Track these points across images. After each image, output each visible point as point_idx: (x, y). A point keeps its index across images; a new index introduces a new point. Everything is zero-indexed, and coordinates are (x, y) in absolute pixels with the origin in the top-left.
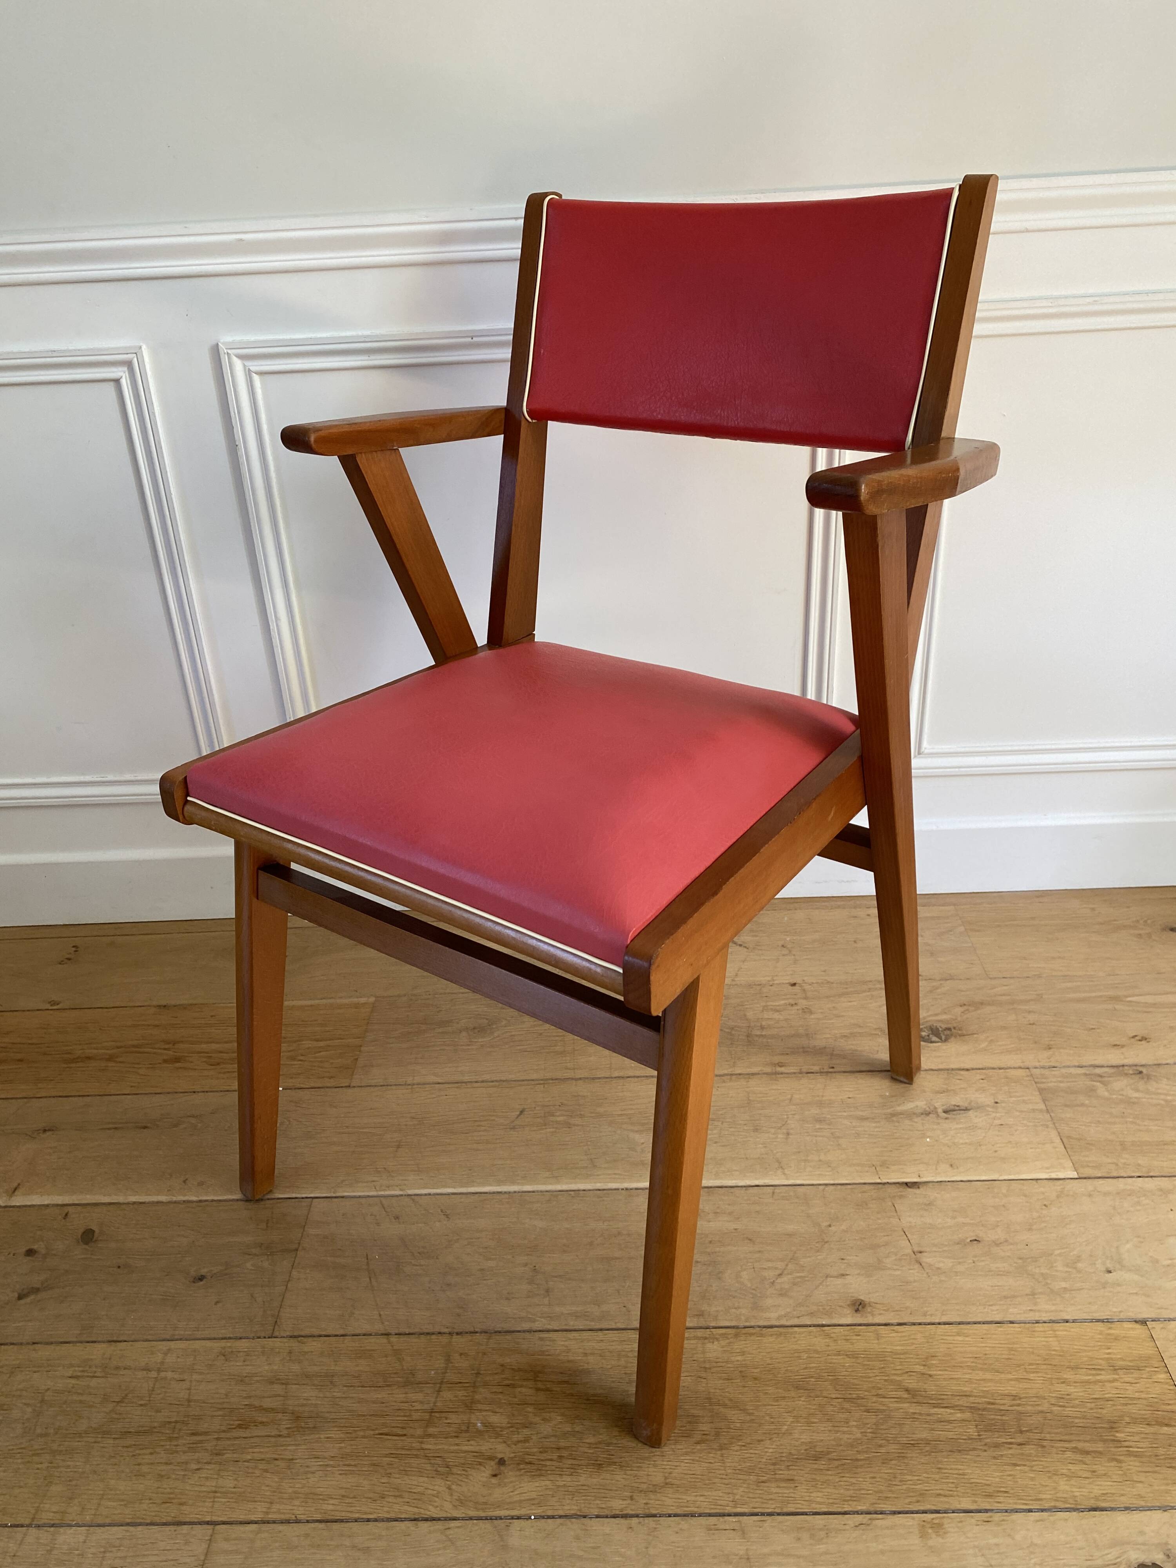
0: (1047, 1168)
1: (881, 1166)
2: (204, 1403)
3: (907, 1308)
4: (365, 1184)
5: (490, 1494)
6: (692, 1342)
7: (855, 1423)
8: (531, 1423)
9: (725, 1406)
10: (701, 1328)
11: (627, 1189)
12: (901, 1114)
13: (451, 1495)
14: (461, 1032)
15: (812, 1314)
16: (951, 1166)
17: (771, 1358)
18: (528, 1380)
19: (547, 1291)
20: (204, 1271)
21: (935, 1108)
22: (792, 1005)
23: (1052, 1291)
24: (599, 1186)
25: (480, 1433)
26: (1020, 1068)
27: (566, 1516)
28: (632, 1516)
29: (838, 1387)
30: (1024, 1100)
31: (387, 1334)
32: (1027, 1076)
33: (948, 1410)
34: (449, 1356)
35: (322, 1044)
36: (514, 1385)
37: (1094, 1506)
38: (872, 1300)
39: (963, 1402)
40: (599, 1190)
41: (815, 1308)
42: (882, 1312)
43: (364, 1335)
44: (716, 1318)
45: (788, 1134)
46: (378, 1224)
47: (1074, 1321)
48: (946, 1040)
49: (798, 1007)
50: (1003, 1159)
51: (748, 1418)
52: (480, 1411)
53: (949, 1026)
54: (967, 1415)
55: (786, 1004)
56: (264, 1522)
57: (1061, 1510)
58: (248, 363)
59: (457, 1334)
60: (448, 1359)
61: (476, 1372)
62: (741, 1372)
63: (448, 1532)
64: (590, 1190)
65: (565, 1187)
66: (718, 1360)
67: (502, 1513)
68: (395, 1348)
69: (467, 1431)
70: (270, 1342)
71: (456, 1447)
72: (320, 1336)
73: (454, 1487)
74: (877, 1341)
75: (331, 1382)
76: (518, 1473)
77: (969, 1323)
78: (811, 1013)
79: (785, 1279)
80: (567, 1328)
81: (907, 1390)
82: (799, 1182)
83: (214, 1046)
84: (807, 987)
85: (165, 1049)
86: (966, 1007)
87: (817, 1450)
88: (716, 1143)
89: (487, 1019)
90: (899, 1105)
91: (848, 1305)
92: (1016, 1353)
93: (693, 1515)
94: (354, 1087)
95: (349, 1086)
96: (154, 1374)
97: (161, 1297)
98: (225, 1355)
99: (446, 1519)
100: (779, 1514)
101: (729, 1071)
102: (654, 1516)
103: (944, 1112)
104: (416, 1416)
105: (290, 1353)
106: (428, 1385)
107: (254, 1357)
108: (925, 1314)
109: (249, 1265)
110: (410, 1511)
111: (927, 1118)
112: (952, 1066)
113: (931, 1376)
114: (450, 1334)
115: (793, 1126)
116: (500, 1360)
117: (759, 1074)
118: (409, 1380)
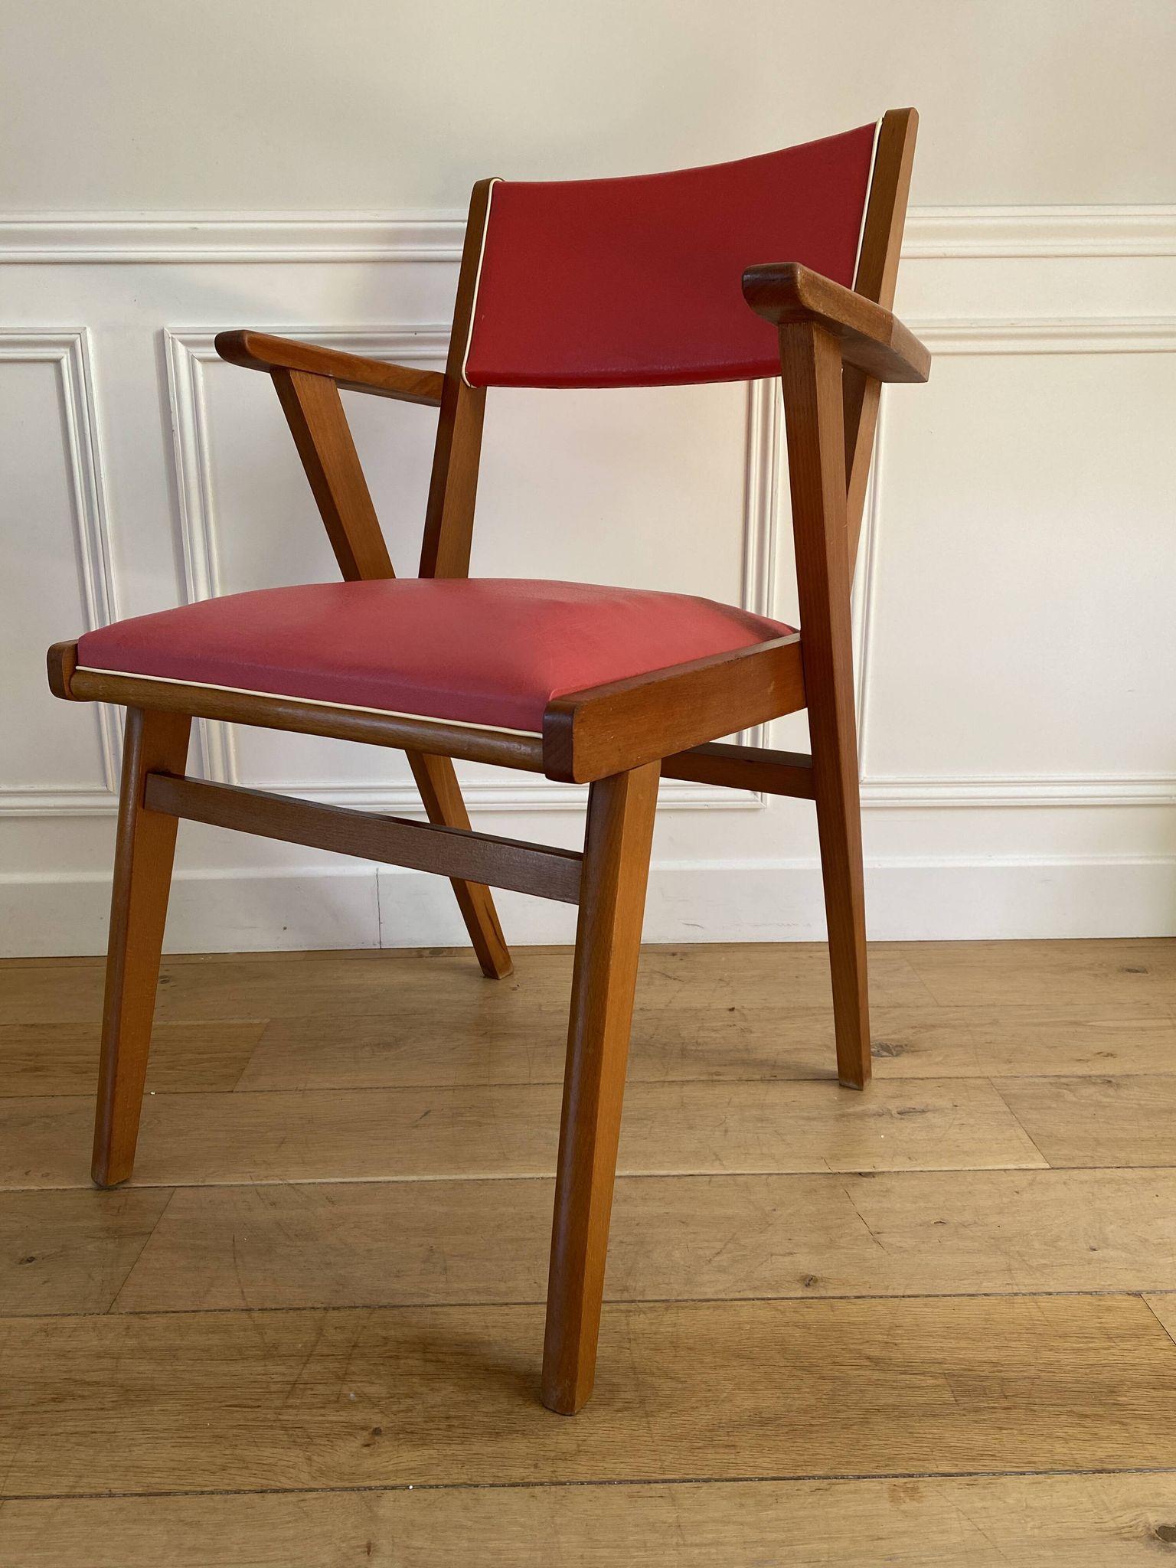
0: (1017, 1160)
1: (831, 1158)
2: (13, 1377)
3: (865, 1283)
4: (240, 1175)
5: (360, 1465)
6: (615, 1315)
7: (808, 1390)
8: (417, 1393)
9: (653, 1375)
10: (625, 1302)
11: (542, 1178)
12: (850, 1115)
13: (311, 1466)
14: (364, 1046)
15: (755, 1288)
16: (910, 1158)
17: (708, 1330)
18: (414, 1351)
19: (445, 1269)
20: (33, 1254)
21: (889, 1110)
22: (730, 1026)
23: (1031, 1267)
24: (510, 1175)
25: (352, 1403)
26: (979, 1077)
27: (453, 1486)
28: (536, 1484)
29: (787, 1356)
30: (985, 1104)
31: (250, 1310)
32: (988, 1084)
33: (919, 1377)
34: (322, 1330)
35: (205, 1056)
36: (398, 1356)
37: (1099, 1468)
38: (824, 1276)
39: (935, 1368)
40: (511, 1179)
41: (758, 1283)
42: (837, 1286)
44: (643, 1293)
45: (726, 1131)
46: (250, 1209)
47: (1058, 1293)
48: (897, 1055)
49: (737, 1028)
50: (966, 1153)
51: (680, 1386)
52: (355, 1382)
53: (899, 1044)
54: (941, 1381)
55: (724, 1025)
56: (68, 1496)
57: (1060, 1472)
58: (192, 350)
59: (334, 1309)
61: (353, 1344)
62: (671, 1342)
63: (302, 1504)
64: (500, 1179)
65: (472, 1177)
66: (644, 1332)
67: (373, 1483)
68: (256, 1323)
69: (336, 1402)
70: (105, 1319)
71: (321, 1418)
72: (167, 1312)
73: (315, 1458)
74: (832, 1313)
75: (174, 1356)
76: (396, 1443)
77: (937, 1296)
78: (751, 1032)
79: (724, 1257)
80: (466, 1302)
81: (869, 1358)
82: (738, 1172)
83: (82, 1058)
84: (745, 1012)
85: (26, 1060)
86: (917, 1029)
87: (763, 1415)
88: (646, 1138)
89: (394, 1037)
90: (849, 1108)
91: (798, 1281)
92: (992, 1323)
93: (610, 1482)
94: (238, 1092)
95: (232, 1092)
98: (45, 1331)
99: (301, 1490)
100: (717, 1480)
101: (662, 1079)
102: (563, 1484)
103: (899, 1114)
104: (274, 1388)
105: (128, 1328)
106: (292, 1358)
107: (83, 1333)
108: (887, 1288)
109: (90, 1247)
110: (257, 1482)
111: (880, 1118)
112: (905, 1076)
113: (896, 1345)
114: (325, 1309)
115: (732, 1124)
116: (384, 1333)
117: (693, 1081)
118: (270, 1353)
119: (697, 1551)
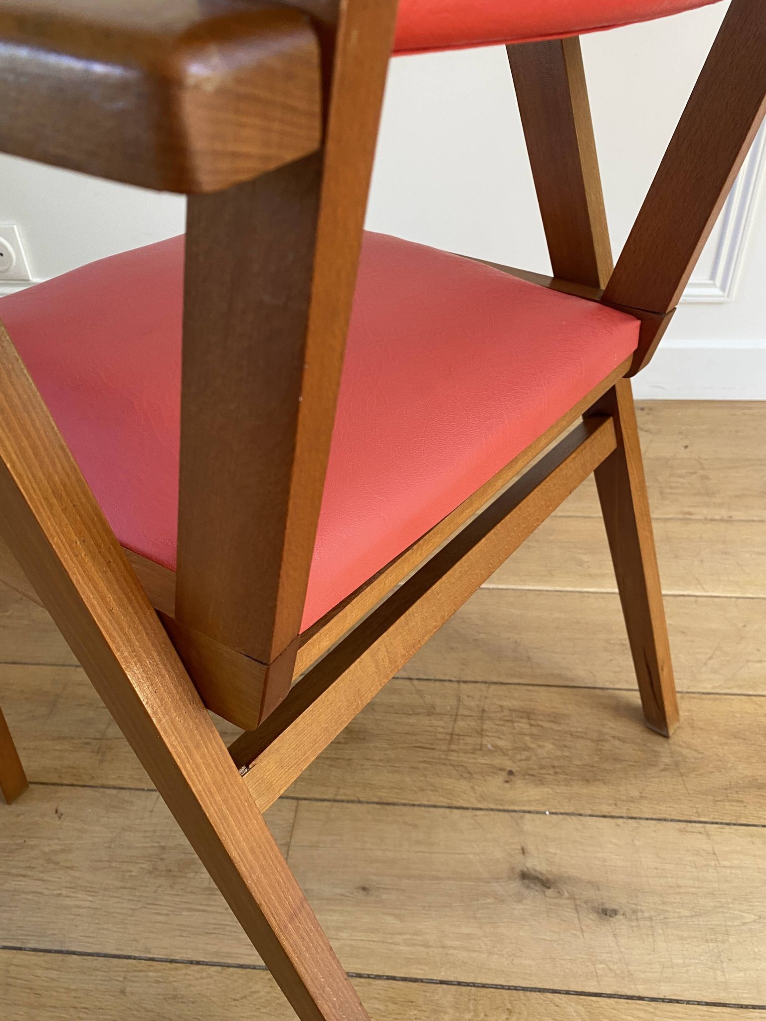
5: (505, 794)
8: (529, 748)
13: (475, 793)
15: (739, 687)
17: (712, 716)
18: (522, 717)
19: (529, 658)
22: (693, 473)
24: (558, 588)
25: (490, 751)
27: (566, 814)
28: (618, 817)
31: (410, 679)
34: (460, 697)
36: (512, 720)
40: (558, 591)
41: (741, 682)
45: (702, 561)
49: (698, 475)
51: (700, 756)
52: (489, 736)
55: (687, 473)
56: (334, 801)
59: (463, 682)
61: (481, 709)
63: (476, 818)
64: (551, 591)
65: (531, 588)
67: (516, 808)
68: (417, 688)
69: (481, 750)
71: (474, 760)
73: (476, 787)
76: (525, 782)
78: (709, 479)
79: (714, 661)
80: (548, 684)
82: (715, 595)
84: (703, 461)
87: (759, 781)
93: (665, 820)
99: (473, 809)
100: (734, 824)
102: (635, 818)
104: (439, 736)
106: (446, 716)
110: (444, 801)
114: (459, 682)
115: (705, 556)
116: (500, 703)
117: (673, 519)
118: (431, 711)
119: (728, 871)
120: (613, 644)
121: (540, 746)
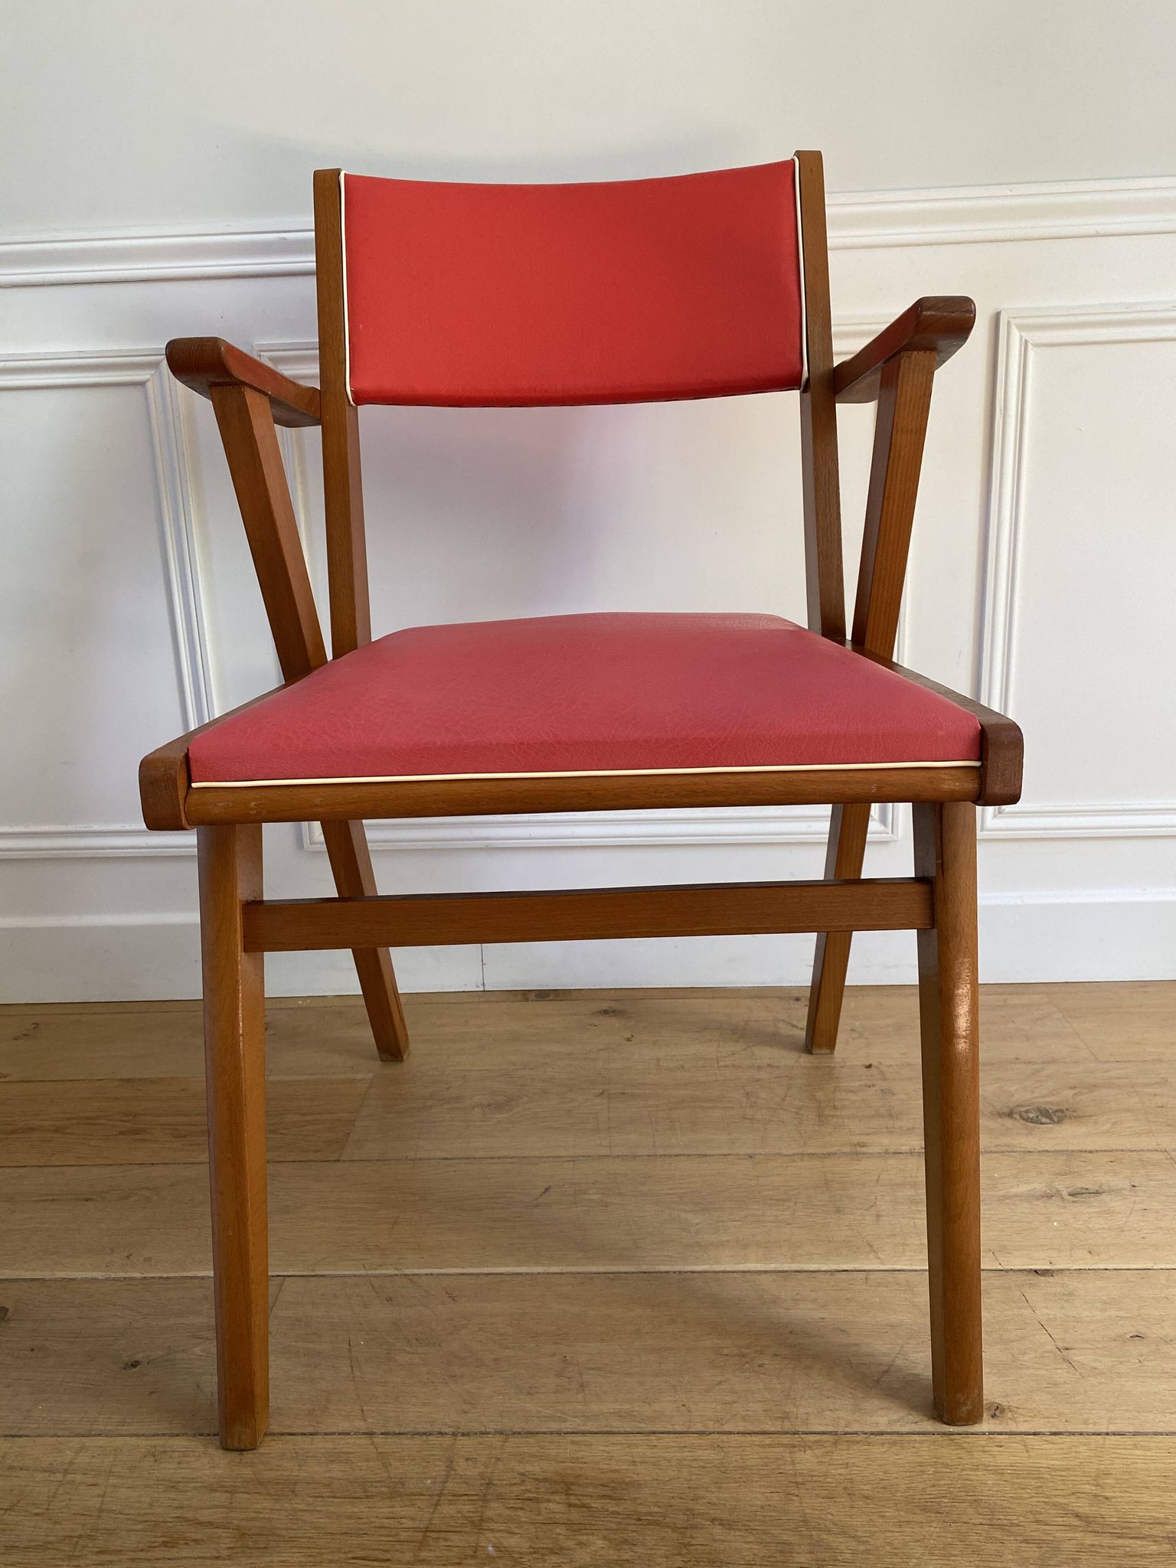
1: (1000, 1251)
2: (120, 1514)
3: (1060, 1414)
4: (352, 1263)
6: (777, 1450)
7: (1010, 1557)
8: (562, 1548)
9: (829, 1531)
10: (786, 1433)
11: (680, 1272)
12: (1016, 1196)
14: (474, 1108)
16: (1090, 1252)
17: (886, 1472)
18: (556, 1493)
19: (582, 1386)
20: (138, 1357)
21: (1058, 1191)
22: (869, 1086)
24: (645, 1268)
25: (491, 1559)
26: (1156, 1150)
29: (981, 1510)
30: (1167, 1184)
31: (371, 1434)
32: (1167, 1159)
33: (1139, 1542)
34: (452, 1462)
35: (309, 1118)
36: (538, 1499)
38: (1011, 1404)
39: (1157, 1531)
40: (645, 1273)
42: (1028, 1418)
43: (340, 1434)
44: (806, 1422)
45: (878, 1216)
46: (366, 1306)
48: (1059, 1122)
49: (877, 1089)
50: (1155, 1247)
51: (862, 1548)
52: (492, 1531)
53: (1061, 1107)
55: (861, 1085)
59: (463, 1435)
60: (450, 1465)
61: (487, 1482)
62: (845, 1488)
64: (633, 1273)
65: (602, 1269)
66: (814, 1473)
68: (379, 1450)
69: (473, 1557)
72: (282, 1434)
74: (1026, 1454)
75: (293, 1492)
77: (1146, 1434)
79: (893, 1377)
80: (609, 1429)
81: (1077, 1516)
82: (898, 1267)
83: (182, 1119)
84: (884, 1069)
85: (123, 1121)
86: (1078, 1090)
88: (790, 1224)
89: (505, 1096)
90: (1012, 1187)
94: (344, 1161)
95: (339, 1161)
96: (59, 1477)
97: (81, 1385)
98: (154, 1455)
101: (800, 1150)
103: (1070, 1195)
104: (403, 1535)
106: (422, 1497)
107: (193, 1459)
108: (1086, 1422)
109: (198, 1350)
111: (1050, 1201)
112: (1071, 1148)
113: (1107, 1499)
114: (453, 1434)
115: (883, 1208)
116: (520, 1468)
117: (835, 1154)
118: (396, 1491)
120: (727, 1355)
121: (580, 1544)
